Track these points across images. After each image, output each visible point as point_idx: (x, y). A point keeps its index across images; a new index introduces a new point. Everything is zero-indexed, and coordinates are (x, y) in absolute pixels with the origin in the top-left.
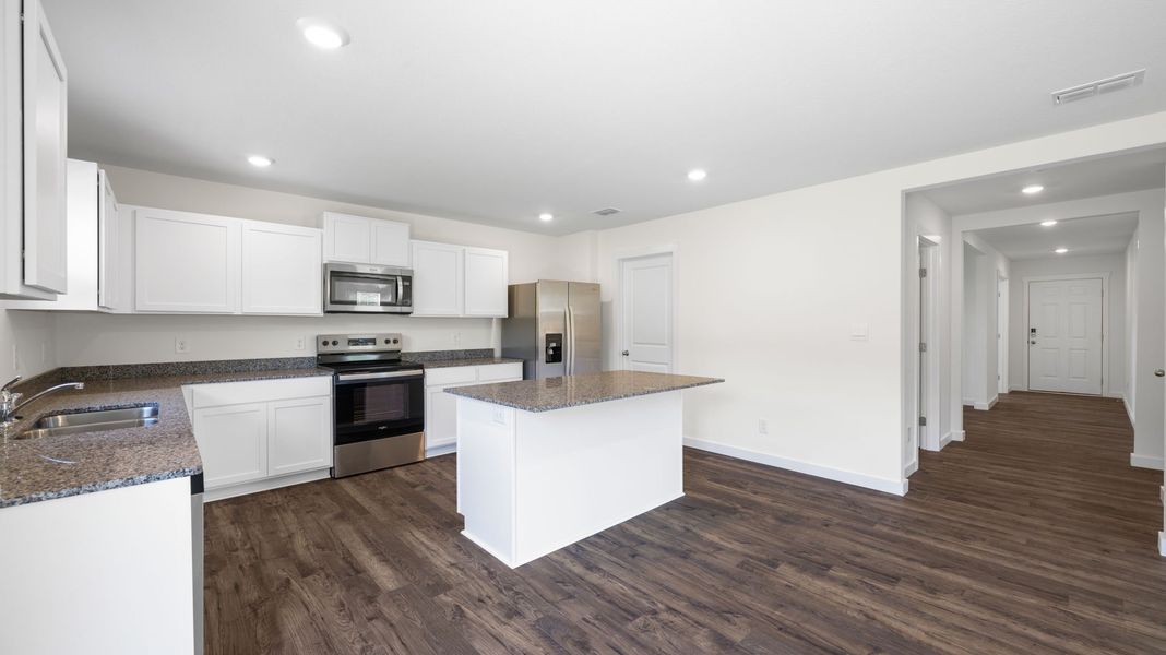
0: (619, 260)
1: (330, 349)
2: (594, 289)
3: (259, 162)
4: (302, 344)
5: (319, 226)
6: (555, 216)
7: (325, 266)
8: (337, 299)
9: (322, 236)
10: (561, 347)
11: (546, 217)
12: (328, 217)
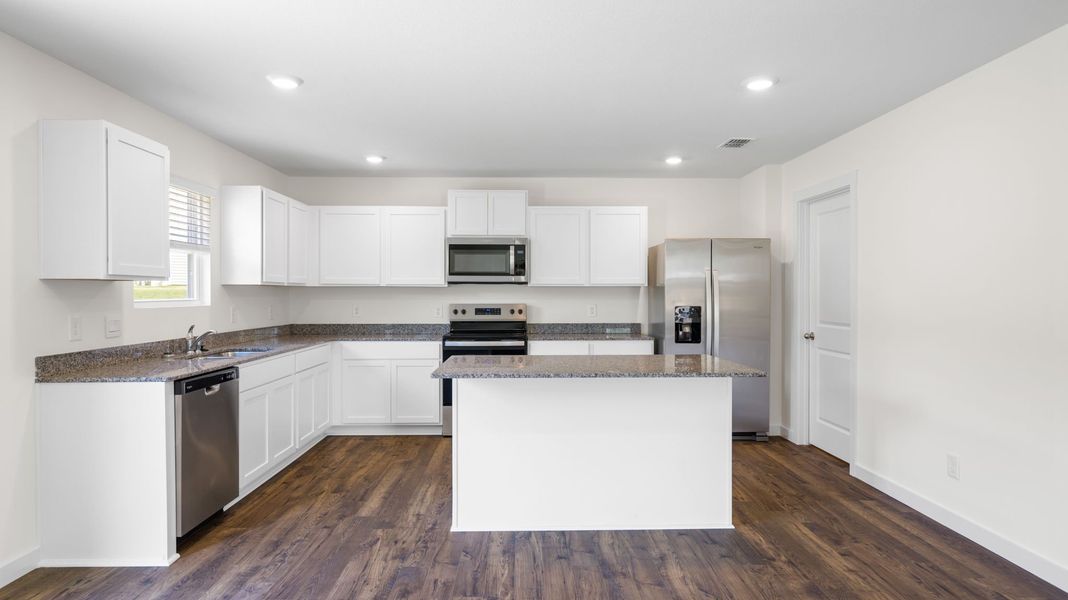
0: (802, 201)
1: (460, 317)
2: (761, 246)
3: (374, 160)
4: (441, 312)
5: (444, 203)
6: (684, 159)
7: (447, 239)
8: (456, 270)
9: (445, 212)
10: (699, 324)
11: (674, 161)
12: (451, 195)
